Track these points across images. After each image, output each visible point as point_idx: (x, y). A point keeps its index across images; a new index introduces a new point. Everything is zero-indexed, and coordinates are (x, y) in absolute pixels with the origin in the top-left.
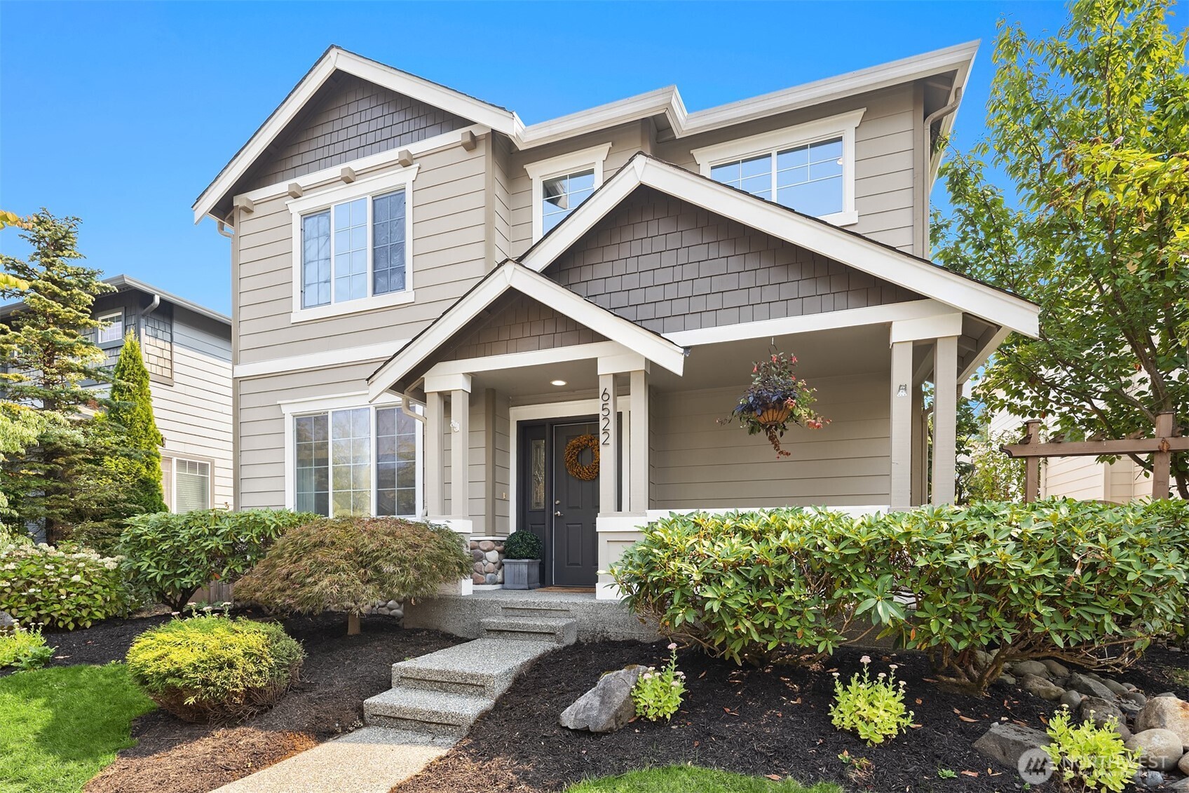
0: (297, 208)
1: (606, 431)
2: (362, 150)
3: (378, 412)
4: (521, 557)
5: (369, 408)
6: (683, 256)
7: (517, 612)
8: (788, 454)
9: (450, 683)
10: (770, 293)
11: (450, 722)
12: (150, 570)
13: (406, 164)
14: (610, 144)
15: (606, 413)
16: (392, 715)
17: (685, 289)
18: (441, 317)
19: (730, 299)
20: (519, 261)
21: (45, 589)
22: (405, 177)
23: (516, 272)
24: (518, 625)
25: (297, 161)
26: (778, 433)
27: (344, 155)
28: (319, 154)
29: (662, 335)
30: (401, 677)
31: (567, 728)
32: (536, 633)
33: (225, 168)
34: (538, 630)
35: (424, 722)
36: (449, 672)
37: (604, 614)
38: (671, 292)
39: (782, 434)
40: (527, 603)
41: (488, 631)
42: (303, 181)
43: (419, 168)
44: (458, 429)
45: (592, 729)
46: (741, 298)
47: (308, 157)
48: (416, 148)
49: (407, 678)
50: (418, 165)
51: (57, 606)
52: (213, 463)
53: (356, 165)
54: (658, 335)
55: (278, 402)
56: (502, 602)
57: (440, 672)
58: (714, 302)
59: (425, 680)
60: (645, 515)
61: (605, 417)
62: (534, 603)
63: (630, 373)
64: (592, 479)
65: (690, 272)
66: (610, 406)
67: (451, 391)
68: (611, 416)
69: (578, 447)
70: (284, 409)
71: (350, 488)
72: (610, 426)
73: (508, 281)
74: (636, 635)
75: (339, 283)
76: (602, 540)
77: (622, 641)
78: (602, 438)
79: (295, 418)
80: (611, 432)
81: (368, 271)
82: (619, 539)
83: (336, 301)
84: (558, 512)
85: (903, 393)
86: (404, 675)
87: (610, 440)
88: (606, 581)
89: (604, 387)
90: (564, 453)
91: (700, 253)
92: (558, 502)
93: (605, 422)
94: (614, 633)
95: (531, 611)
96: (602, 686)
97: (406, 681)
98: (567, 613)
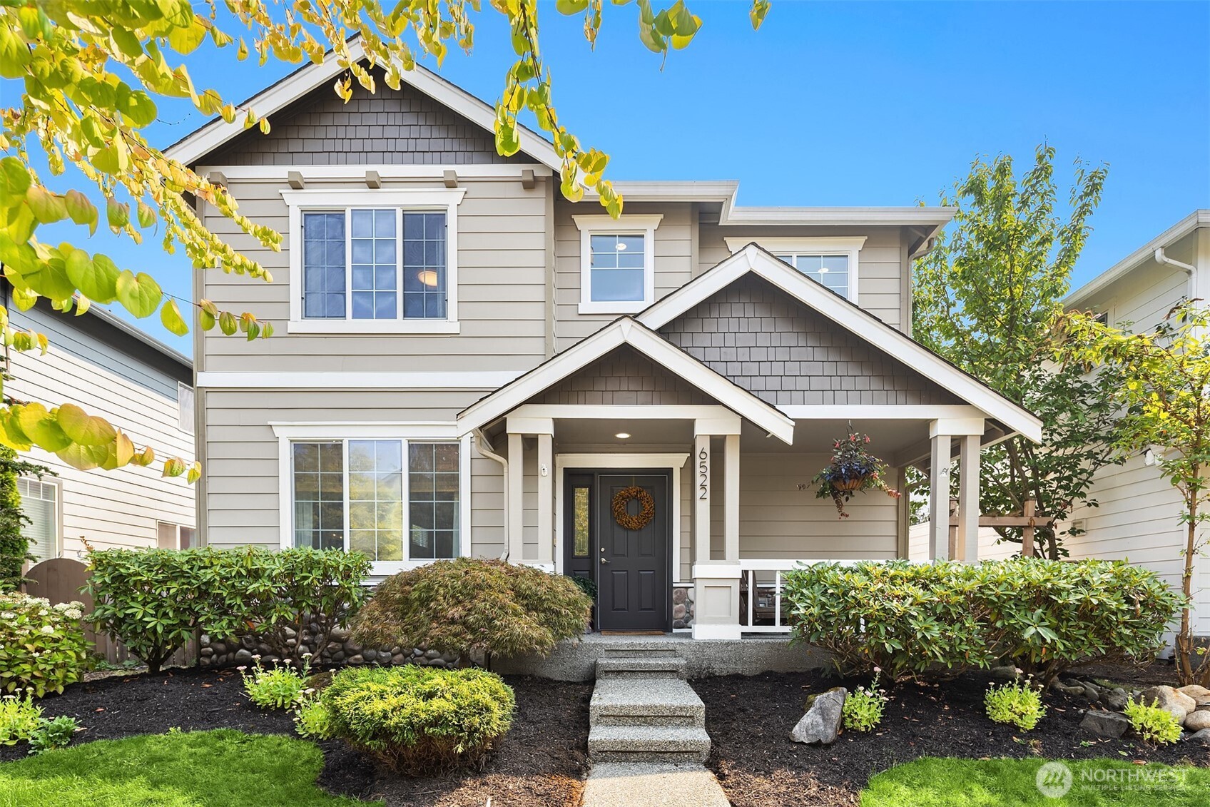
0: (296, 201)
1: (703, 487)
2: (388, 156)
3: (410, 446)
5: (400, 441)
6: (776, 340)
7: (621, 654)
8: (847, 516)
9: (655, 717)
10: (848, 383)
11: (689, 749)
12: (145, 619)
13: (451, 185)
14: (662, 216)
15: (703, 470)
16: (623, 749)
17: (778, 369)
19: (815, 384)
20: (635, 319)
21: (8, 644)
22: (450, 200)
23: (632, 329)
24: (639, 665)
25: (295, 146)
26: (843, 499)
27: (363, 156)
28: (329, 145)
29: (777, 407)
30: (602, 716)
31: (802, 743)
32: (658, 671)
33: (197, 131)
34: (660, 669)
35: (657, 752)
36: (656, 707)
37: (708, 652)
38: (765, 368)
39: (847, 499)
40: (632, 645)
41: (606, 672)
42: (308, 171)
43: (466, 193)
44: (546, 473)
45: (824, 741)
46: (825, 383)
47: (310, 146)
48: (463, 170)
49: (607, 716)
50: (465, 189)
51: (27, 667)
52: (60, 485)
53: (385, 170)
54: (773, 407)
55: (269, 423)
56: (606, 645)
58: (802, 383)
59: (628, 716)
60: (739, 563)
61: (703, 474)
62: (640, 644)
63: (725, 436)
64: (640, 529)
65: (782, 354)
66: (708, 464)
67: (537, 435)
68: (708, 474)
69: (627, 498)
70: (277, 432)
71: (374, 527)
72: (708, 483)
73: (625, 336)
74: (740, 669)
75: (357, 298)
76: (700, 585)
77: (729, 676)
78: (699, 493)
79: (293, 443)
80: (708, 488)
81: (397, 291)
82: (716, 584)
83: (354, 317)
84: (603, 559)
85: (944, 474)
86: (605, 713)
87: (708, 495)
88: (703, 622)
89: (703, 445)
90: (611, 503)
91: (790, 339)
92: (603, 550)
93: (702, 479)
94: (719, 668)
95: (636, 652)
96: (818, 706)
97: (605, 719)
98: (673, 652)
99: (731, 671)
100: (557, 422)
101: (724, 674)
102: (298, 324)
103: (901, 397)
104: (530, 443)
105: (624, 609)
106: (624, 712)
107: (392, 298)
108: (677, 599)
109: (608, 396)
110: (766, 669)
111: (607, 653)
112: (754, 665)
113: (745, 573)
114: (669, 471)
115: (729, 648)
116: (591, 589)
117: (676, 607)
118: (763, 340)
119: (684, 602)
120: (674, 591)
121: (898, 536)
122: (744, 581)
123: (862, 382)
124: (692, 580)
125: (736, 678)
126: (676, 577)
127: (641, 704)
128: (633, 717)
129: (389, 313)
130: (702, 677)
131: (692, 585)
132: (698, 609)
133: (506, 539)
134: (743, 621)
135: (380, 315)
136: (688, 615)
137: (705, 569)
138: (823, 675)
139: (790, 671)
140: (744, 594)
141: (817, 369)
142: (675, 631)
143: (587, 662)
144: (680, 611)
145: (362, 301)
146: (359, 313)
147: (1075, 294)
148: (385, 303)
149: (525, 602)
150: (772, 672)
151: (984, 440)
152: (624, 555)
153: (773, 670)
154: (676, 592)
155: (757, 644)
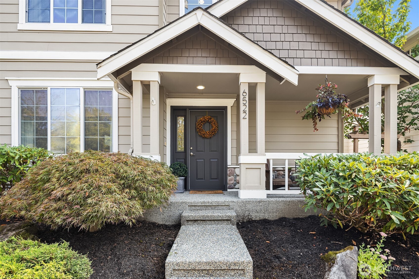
1: (244, 112)
3: (85, 92)
4: (180, 176)
5: (79, 89)
6: (285, 30)
7: (198, 208)
8: (318, 130)
10: (325, 54)
15: (245, 102)
17: (286, 45)
18: (154, 33)
19: (307, 54)
20: (206, 10)
23: (203, 16)
24: (208, 216)
30: (174, 270)
34: (220, 219)
37: (249, 207)
39: (320, 120)
40: (204, 202)
41: (187, 221)
44: (155, 103)
46: (312, 54)
49: (179, 270)
54: (287, 63)
55: (6, 78)
57: (208, 263)
59: (195, 270)
60: (265, 155)
61: (245, 105)
62: (209, 202)
63: (257, 83)
64: (211, 138)
65: (289, 37)
66: (247, 99)
67: (149, 81)
68: (247, 104)
69: (205, 122)
70: (11, 83)
71: (64, 135)
72: (247, 109)
73: (199, 20)
74: (267, 216)
75: (56, 11)
76: (243, 168)
77: (261, 220)
78: (242, 115)
79: (20, 90)
80: (247, 112)
81: (79, 8)
82: (251, 167)
83: (54, 22)
84: (192, 153)
85: (378, 106)
86: (177, 268)
87: (247, 117)
88: (245, 189)
89: (244, 89)
90: (196, 124)
91: (293, 30)
92: (191, 148)
93: (244, 107)
94: (255, 216)
95: (206, 207)
96: (340, 264)
97: (177, 272)
98: (228, 207)
99: (262, 218)
100: (162, 74)
101: (258, 219)
102: (23, 25)
103: (354, 62)
104: (146, 86)
105: (202, 179)
106: (191, 267)
107: (75, 12)
108: (230, 174)
109: (190, 59)
110: (282, 216)
111: (190, 207)
112: (275, 214)
113: (268, 160)
114: (225, 108)
115: (261, 204)
116: (184, 169)
117: (229, 178)
118: (278, 29)
119: (233, 175)
120: (228, 169)
121: (338, 142)
122: (267, 165)
123: (333, 54)
124: (238, 164)
125: (265, 222)
126: (229, 163)
127: (205, 261)
128: (198, 270)
129: (75, 20)
130: (245, 221)
131: (238, 166)
132: (242, 180)
133: (132, 141)
134: (268, 188)
135: (70, 21)
136: (235, 182)
137: (245, 158)
138: (322, 225)
139: (295, 217)
140: (268, 172)
141: (308, 46)
142: (229, 190)
143: (177, 213)
144: (231, 180)
145: (59, 14)
146: (57, 20)
147: (413, 31)
148: (72, 14)
149: (122, 182)
150: (285, 218)
151: (399, 87)
152: (202, 151)
153: (286, 216)
154: (229, 170)
155: (277, 202)
